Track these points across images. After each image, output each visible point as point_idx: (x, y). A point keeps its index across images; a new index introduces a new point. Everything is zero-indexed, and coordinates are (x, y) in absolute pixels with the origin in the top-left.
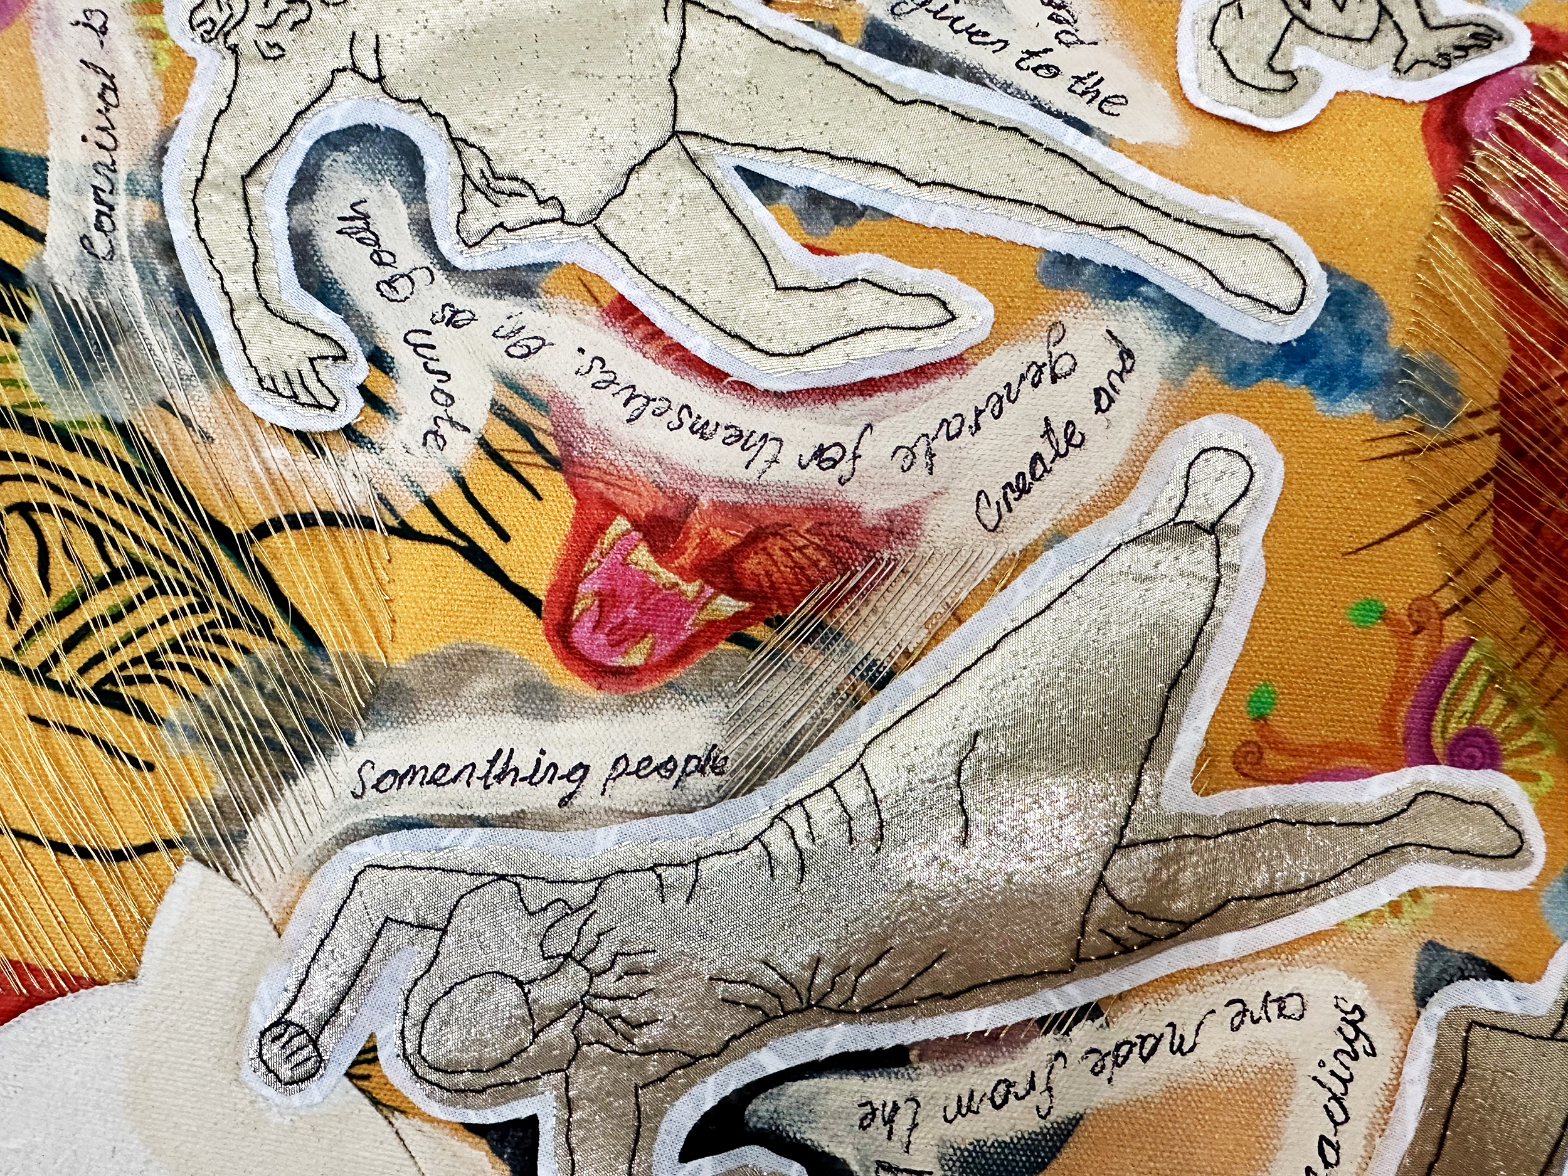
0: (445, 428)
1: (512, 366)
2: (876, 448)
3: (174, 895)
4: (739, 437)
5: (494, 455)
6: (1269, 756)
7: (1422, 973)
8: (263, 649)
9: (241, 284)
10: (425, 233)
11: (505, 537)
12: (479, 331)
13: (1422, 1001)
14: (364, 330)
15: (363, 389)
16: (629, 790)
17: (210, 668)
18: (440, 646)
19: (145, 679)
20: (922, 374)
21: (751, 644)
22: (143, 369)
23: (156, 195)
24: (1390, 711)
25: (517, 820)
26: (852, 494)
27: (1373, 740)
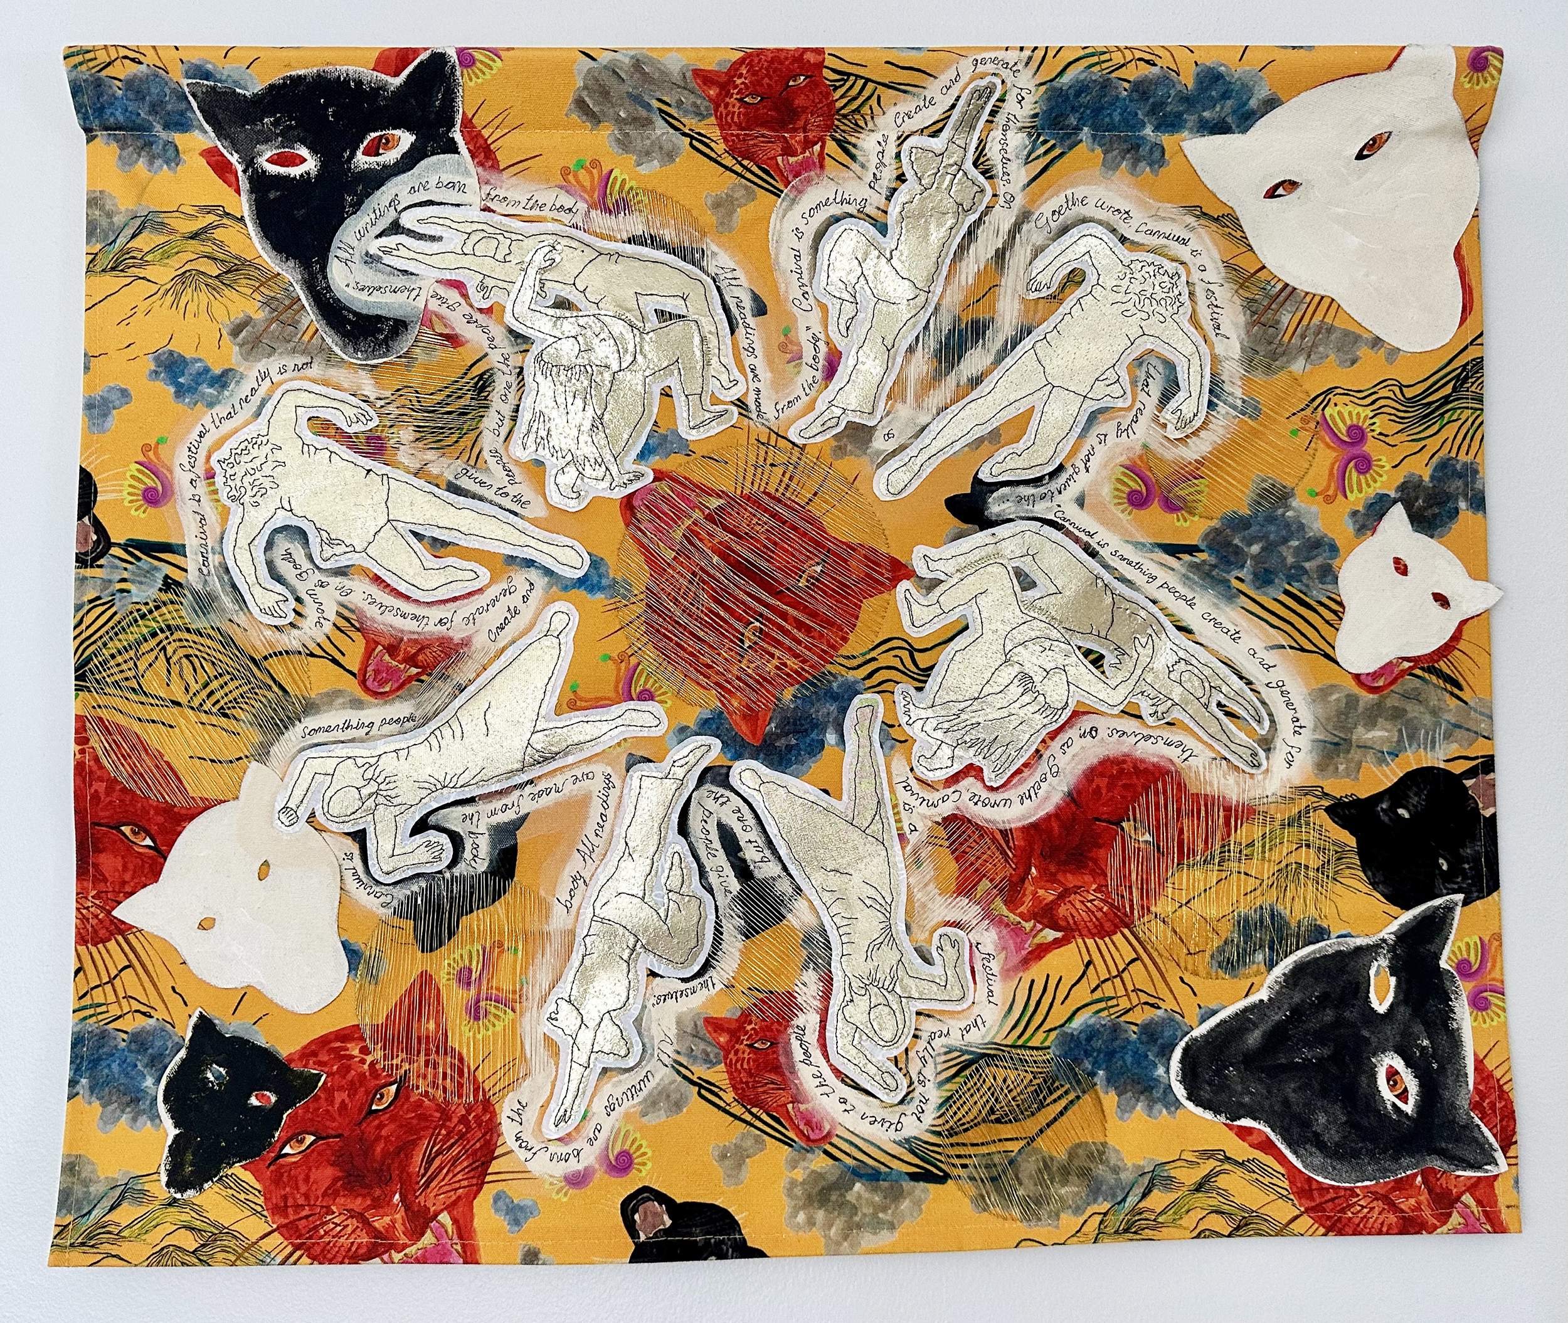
0: (322, 620)
1: (341, 599)
2: (458, 618)
3: (249, 771)
4: (415, 617)
5: (338, 628)
6: (578, 703)
7: (627, 762)
8: (270, 695)
9: (252, 580)
10: (310, 558)
11: (343, 655)
12: (331, 588)
13: (628, 771)
14: (293, 591)
15: (294, 610)
16: (387, 729)
17: (253, 702)
18: (325, 690)
19: (234, 707)
20: (470, 594)
21: (422, 681)
22: (223, 610)
23: (222, 553)
24: (616, 687)
25: (353, 740)
26: (451, 633)
27: (612, 695)
